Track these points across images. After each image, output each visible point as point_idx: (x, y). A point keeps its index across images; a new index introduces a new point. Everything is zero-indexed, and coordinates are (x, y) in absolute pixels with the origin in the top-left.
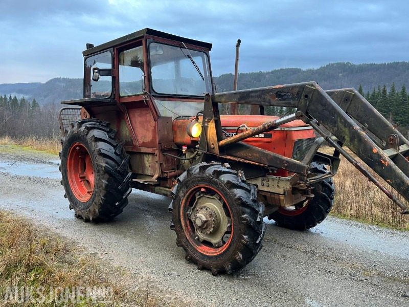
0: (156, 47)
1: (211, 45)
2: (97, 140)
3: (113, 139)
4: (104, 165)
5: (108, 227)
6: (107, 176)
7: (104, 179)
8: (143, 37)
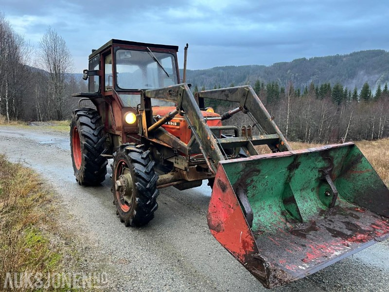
0: (124, 53)
1: (178, 47)
2: (82, 124)
3: (93, 123)
4: (84, 142)
5: (92, 190)
6: (86, 151)
7: (84, 153)
8: (110, 46)
